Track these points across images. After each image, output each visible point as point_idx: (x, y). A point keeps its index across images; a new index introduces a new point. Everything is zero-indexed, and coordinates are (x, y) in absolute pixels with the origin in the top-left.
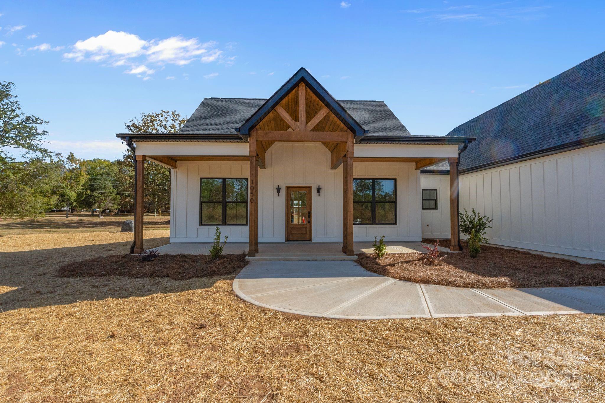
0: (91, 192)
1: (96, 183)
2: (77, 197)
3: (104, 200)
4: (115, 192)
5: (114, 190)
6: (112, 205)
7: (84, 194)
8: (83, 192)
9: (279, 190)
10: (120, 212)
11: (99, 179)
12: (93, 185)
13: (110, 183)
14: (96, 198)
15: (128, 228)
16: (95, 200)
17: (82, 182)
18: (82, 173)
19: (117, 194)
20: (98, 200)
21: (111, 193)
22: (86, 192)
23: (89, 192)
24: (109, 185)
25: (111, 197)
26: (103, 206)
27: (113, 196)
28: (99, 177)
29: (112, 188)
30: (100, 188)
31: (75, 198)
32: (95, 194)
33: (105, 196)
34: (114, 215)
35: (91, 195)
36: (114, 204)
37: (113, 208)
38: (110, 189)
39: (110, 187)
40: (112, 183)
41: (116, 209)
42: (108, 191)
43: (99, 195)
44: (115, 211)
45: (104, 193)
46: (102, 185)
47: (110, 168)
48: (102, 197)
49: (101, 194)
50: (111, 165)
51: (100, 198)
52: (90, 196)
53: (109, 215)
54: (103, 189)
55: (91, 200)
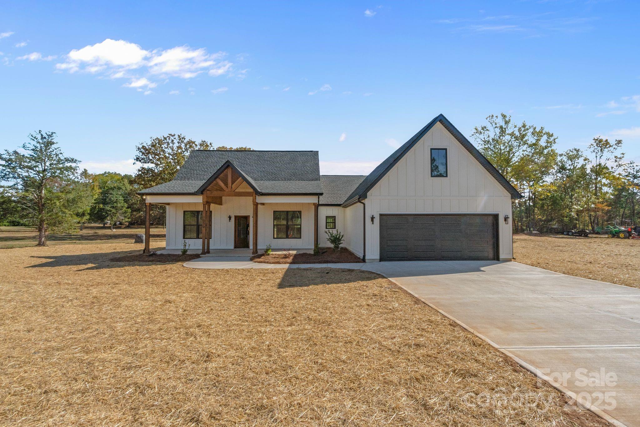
0: (103, 206)
1: (108, 197)
2: (91, 210)
3: (116, 213)
4: (126, 205)
5: (125, 204)
6: (123, 218)
7: (97, 208)
8: (96, 206)
9: (230, 218)
10: (131, 225)
11: (111, 194)
12: (106, 199)
13: (121, 197)
14: (108, 212)
15: (140, 240)
16: (107, 213)
17: (95, 196)
18: (95, 188)
19: (128, 208)
20: (110, 214)
21: (122, 207)
22: (98, 206)
23: (101, 206)
24: (120, 199)
25: (122, 211)
26: (115, 219)
27: (124, 210)
28: (111, 191)
29: (123, 202)
30: (111, 202)
31: (89, 212)
32: (108, 208)
33: (116, 210)
34: (125, 228)
35: (104, 209)
36: (125, 217)
37: (124, 221)
38: (121, 204)
39: (121, 201)
40: (123, 197)
41: (127, 222)
42: (119, 205)
43: (111, 209)
44: (126, 223)
45: (116, 207)
46: (114, 199)
47: (121, 182)
48: (114, 211)
49: (113, 207)
50: (122, 179)
51: (112, 211)
52: (102, 209)
53: (120, 228)
54: (115, 202)
55: (104, 214)
